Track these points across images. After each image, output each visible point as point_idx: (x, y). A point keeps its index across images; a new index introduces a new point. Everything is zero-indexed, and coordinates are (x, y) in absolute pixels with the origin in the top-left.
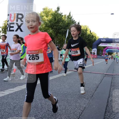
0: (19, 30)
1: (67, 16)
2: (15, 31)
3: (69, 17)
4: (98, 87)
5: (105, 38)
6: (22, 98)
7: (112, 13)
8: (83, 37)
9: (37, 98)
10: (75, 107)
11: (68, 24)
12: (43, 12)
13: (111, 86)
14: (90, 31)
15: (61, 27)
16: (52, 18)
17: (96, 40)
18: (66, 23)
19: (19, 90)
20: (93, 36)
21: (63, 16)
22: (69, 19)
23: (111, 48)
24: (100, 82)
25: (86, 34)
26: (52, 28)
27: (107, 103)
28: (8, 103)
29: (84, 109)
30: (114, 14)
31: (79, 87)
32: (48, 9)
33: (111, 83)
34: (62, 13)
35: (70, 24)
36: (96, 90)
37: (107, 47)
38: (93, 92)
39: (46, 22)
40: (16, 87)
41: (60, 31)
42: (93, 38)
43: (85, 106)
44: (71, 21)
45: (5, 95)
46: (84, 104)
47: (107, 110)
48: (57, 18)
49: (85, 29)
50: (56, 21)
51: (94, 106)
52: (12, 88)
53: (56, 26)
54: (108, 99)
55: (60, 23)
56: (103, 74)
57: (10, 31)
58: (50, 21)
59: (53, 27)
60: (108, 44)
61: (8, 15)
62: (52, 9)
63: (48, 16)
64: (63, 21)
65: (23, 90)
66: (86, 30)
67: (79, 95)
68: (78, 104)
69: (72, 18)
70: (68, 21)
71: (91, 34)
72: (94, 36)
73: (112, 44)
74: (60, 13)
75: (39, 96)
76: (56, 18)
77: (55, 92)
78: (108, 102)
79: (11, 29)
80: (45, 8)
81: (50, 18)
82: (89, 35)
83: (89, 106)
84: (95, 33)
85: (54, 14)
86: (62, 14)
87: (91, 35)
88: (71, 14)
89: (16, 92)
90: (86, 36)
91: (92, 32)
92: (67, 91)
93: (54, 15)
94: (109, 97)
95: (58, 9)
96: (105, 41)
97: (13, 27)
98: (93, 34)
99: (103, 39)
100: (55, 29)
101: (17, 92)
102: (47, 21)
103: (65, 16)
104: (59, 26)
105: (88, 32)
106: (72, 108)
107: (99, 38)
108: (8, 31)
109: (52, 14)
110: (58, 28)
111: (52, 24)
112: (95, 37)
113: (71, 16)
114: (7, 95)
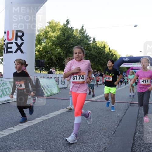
0: (19, 51)
1: (80, 31)
2: (14, 52)
3: (82, 32)
4: (121, 121)
5: (128, 56)
6: (26, 139)
7: (135, 25)
8: (100, 56)
9: (45, 138)
10: (93, 147)
11: (81, 40)
12: (49, 27)
13: (138, 118)
14: (108, 48)
15: (72, 45)
16: (61, 33)
17: (117, 59)
18: (77, 40)
19: (22, 129)
20: (112, 55)
21: (74, 30)
22: (82, 34)
23: (137, 68)
24: (123, 114)
25: (104, 52)
26: (61, 47)
27: (133, 141)
28: (7, 147)
29: (104, 151)
30: (137, 26)
31: (97, 122)
32: (55, 22)
33: (137, 114)
34: (73, 27)
35: (83, 40)
36: (118, 125)
37: (131, 67)
38: (115, 127)
39: (53, 40)
40: (17, 125)
41: (70, 50)
42: (113, 57)
43: (105, 146)
44: (84, 37)
45: (4, 136)
46: (105, 144)
47: (133, 151)
48: (67, 33)
49: (103, 45)
50: (65, 38)
51: (117, 146)
52: (12, 127)
53: (65, 43)
54: (134, 136)
55: (70, 40)
56: (127, 103)
57: (8, 52)
58: (58, 38)
59: (62, 45)
60: (132, 64)
61: (5, 33)
62: (59, 22)
63: (55, 31)
64: (74, 37)
65: (26, 128)
66: (104, 47)
67: (97, 131)
68: (97, 144)
69: (86, 33)
70: (80, 37)
71: (111, 51)
72: (114, 55)
73: (138, 64)
74: (71, 28)
75: (47, 136)
76: (65, 34)
77: (67, 129)
78: (134, 139)
79: (9, 50)
80: (51, 21)
81: (57, 33)
82: (108, 53)
83: (111, 145)
84: (115, 50)
85: (63, 28)
86: (72, 29)
87: (111, 53)
88: (83, 27)
89: (17, 132)
90: (104, 55)
91: (111, 49)
92: (82, 128)
93: (63, 30)
94: (135, 133)
95: (68, 22)
96: (129, 60)
97: (11, 48)
98: (113, 51)
99: (125, 58)
100: (65, 48)
101: (19, 131)
102: (54, 38)
103: (77, 30)
104: (70, 44)
105: (107, 50)
106: (89, 150)
107: (121, 56)
108: (5, 53)
109: (60, 29)
110: (69, 46)
111: (61, 42)
112: (116, 55)
113: (84, 30)
114: (6, 136)
